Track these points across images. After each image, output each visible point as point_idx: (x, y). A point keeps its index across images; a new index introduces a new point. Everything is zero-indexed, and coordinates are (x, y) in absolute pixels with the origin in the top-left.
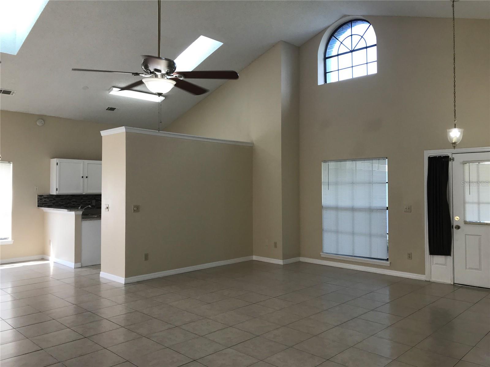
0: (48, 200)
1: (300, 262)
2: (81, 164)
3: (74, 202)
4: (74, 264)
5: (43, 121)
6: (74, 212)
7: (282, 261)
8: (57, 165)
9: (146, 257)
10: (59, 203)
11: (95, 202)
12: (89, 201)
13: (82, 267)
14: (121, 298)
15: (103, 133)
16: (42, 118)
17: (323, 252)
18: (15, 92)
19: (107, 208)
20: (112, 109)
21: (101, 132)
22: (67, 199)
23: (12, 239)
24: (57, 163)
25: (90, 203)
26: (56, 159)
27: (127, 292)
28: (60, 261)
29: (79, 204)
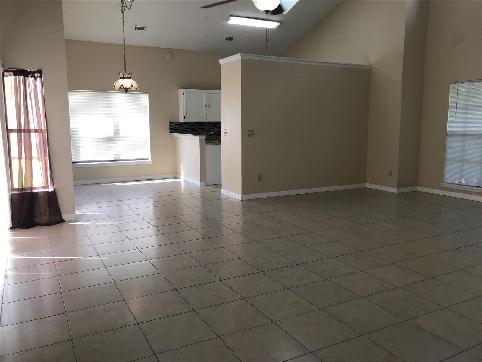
0: (178, 127)
1: (417, 191)
2: (204, 94)
3: (199, 129)
4: (200, 182)
5: (170, 54)
6: (199, 137)
7: (397, 189)
8: (184, 95)
9: (260, 178)
10: (187, 129)
11: (217, 130)
12: (212, 129)
13: (206, 185)
14: (239, 210)
15: (222, 62)
16: (170, 51)
17: (444, 182)
18: (147, 27)
19: (226, 133)
20: (230, 39)
21: (219, 60)
22: (193, 126)
23: (151, 160)
24: (184, 93)
25: (212, 130)
26: (182, 89)
27: (243, 207)
28: (189, 180)
29: (204, 131)
